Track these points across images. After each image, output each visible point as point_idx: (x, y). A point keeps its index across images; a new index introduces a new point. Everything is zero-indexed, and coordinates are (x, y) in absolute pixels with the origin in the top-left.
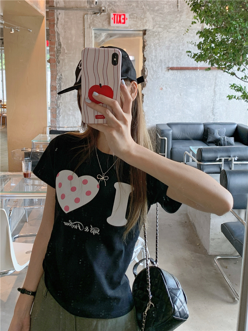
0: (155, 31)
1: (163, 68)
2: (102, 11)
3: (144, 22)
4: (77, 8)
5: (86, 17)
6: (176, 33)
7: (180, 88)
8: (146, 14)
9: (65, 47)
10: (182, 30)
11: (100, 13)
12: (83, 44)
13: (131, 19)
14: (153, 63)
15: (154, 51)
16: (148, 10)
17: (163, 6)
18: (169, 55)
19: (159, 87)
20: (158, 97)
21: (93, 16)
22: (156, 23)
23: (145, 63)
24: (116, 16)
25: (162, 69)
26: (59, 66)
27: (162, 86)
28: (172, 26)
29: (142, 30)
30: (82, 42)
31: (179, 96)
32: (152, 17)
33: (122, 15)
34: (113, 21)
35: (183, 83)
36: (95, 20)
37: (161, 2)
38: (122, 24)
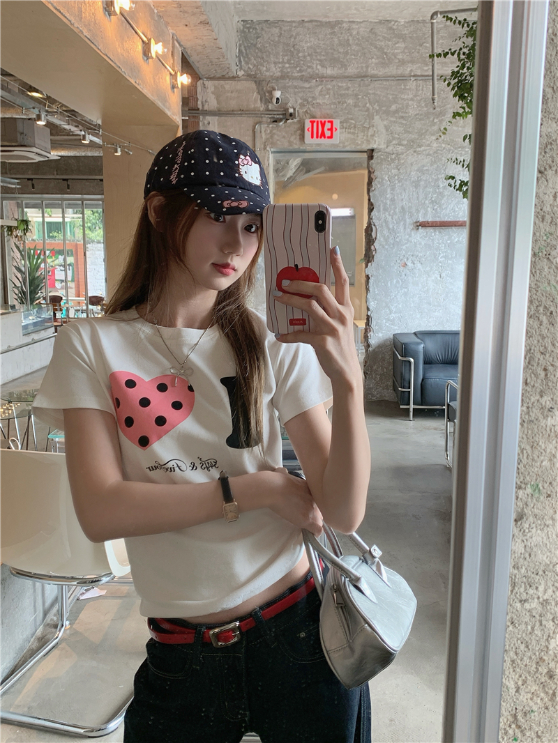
0: (391, 152)
1: (407, 227)
2: (288, 117)
3: (370, 134)
4: (242, 112)
5: (259, 132)
6: (430, 155)
7: (440, 262)
8: (373, 119)
10: (444, 148)
11: (284, 121)
13: (344, 130)
14: (387, 213)
15: (389, 192)
16: (377, 112)
17: (406, 101)
18: (418, 198)
19: (399, 261)
20: (398, 282)
21: (271, 126)
22: (392, 137)
23: (373, 214)
24: (315, 124)
25: (405, 225)
27: (405, 260)
28: (424, 141)
29: (363, 150)
31: (439, 278)
32: (385, 126)
33: (327, 123)
34: (310, 133)
35: (445, 252)
36: (274, 134)
37: (403, 96)
38: (326, 139)
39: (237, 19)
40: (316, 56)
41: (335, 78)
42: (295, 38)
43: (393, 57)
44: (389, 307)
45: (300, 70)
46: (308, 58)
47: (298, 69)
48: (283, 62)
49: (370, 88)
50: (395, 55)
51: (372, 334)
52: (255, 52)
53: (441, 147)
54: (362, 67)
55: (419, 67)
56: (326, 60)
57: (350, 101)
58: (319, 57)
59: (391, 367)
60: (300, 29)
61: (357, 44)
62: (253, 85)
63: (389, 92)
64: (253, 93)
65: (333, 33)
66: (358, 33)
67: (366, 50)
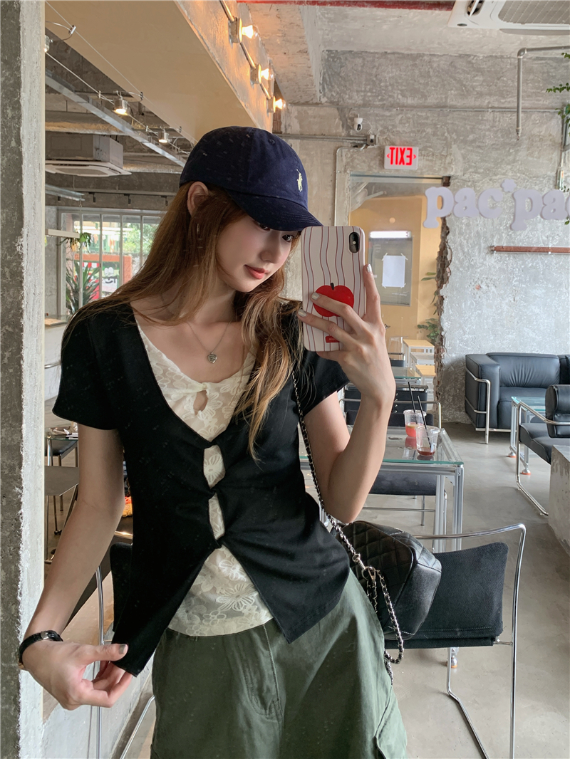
0: (468, 180)
1: (482, 249)
2: (368, 142)
3: (447, 162)
4: (323, 136)
5: (340, 153)
7: (514, 286)
8: (451, 147)
10: (519, 177)
11: (365, 145)
12: (330, 201)
13: (422, 157)
14: (462, 237)
16: (455, 141)
17: (484, 132)
18: (493, 224)
19: (473, 284)
20: (472, 304)
21: (351, 150)
22: (469, 165)
23: (448, 237)
24: (395, 151)
27: (480, 282)
28: (500, 170)
29: (441, 177)
30: (330, 197)
31: (512, 301)
32: (462, 154)
33: (406, 150)
34: (390, 159)
35: (519, 276)
36: (355, 158)
37: (480, 127)
38: (405, 166)
39: (322, 48)
40: (397, 86)
41: (415, 107)
42: (377, 69)
43: (472, 89)
44: (463, 328)
45: (381, 99)
46: (390, 88)
47: (379, 98)
49: (448, 118)
50: (473, 87)
51: (446, 355)
52: (338, 80)
53: (517, 176)
54: (441, 98)
55: (497, 99)
56: (407, 90)
57: (429, 130)
58: (400, 87)
59: (463, 389)
60: (382, 60)
61: (437, 76)
62: (336, 112)
63: (466, 122)
64: (335, 119)
65: (415, 65)
66: (439, 66)
67: (446, 82)
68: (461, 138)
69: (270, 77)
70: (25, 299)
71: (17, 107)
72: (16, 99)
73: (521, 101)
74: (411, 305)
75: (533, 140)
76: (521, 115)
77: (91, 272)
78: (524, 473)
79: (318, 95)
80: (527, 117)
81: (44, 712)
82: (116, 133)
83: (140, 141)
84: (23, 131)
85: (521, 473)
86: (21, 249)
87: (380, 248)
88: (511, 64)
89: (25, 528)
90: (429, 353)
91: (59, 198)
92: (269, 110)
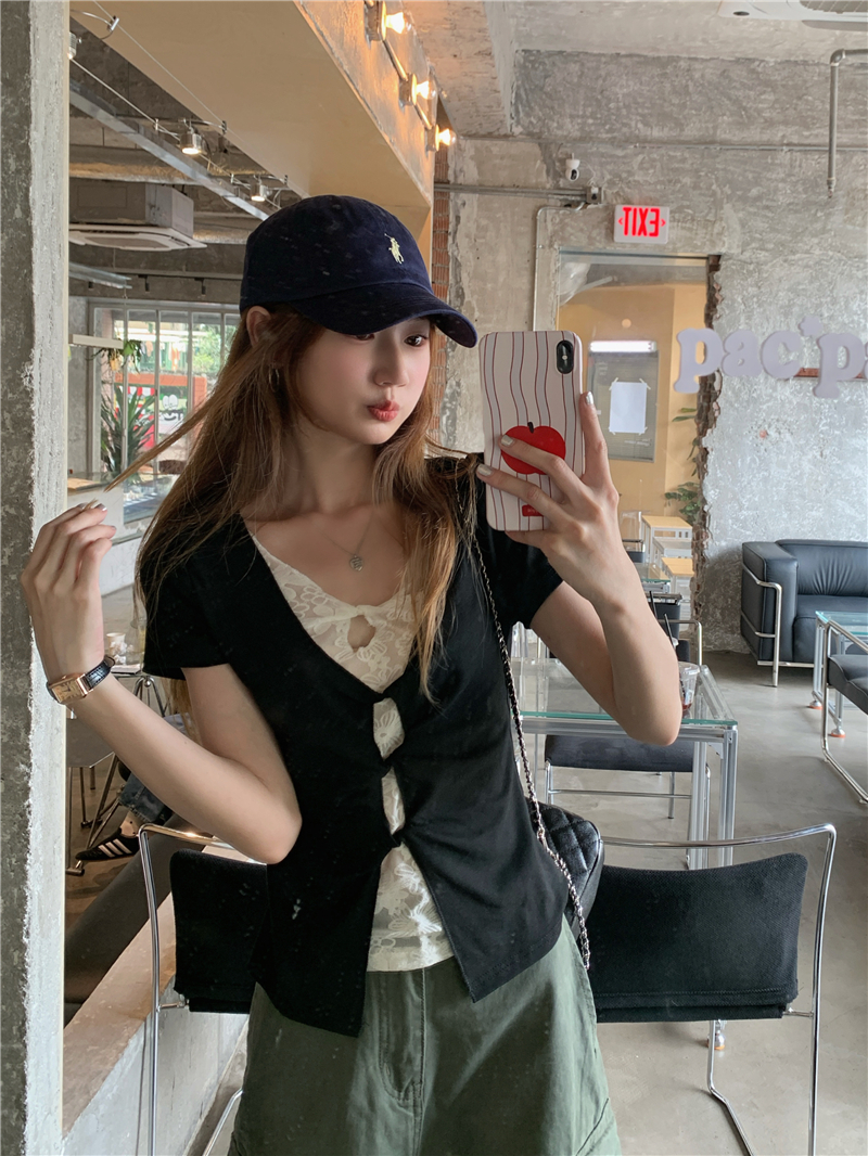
0: (749, 261)
2: (589, 199)
3: (716, 231)
4: (517, 189)
5: (543, 216)
6: (810, 267)
7: (822, 432)
8: (722, 208)
9: (474, 303)
10: (831, 258)
11: (583, 204)
12: (527, 293)
13: (676, 224)
15: (742, 319)
16: (729, 198)
17: (775, 184)
19: (755, 428)
20: (753, 460)
21: (561, 212)
22: (751, 237)
24: (631, 214)
26: (453, 357)
27: (766, 426)
28: (800, 245)
29: (705, 255)
30: (526, 286)
31: (819, 457)
32: (740, 220)
33: (649, 212)
34: (623, 227)
35: (830, 417)
36: (567, 224)
37: (769, 175)
38: (648, 237)
39: (516, 46)
40: (636, 109)
41: (665, 143)
42: (604, 80)
43: (756, 114)
44: (738, 500)
45: (610, 128)
46: (624, 112)
47: (607, 127)
48: (583, 117)
49: (718, 160)
50: (759, 112)
51: (710, 543)
52: (541, 98)
53: (828, 255)
54: (707, 128)
55: (796, 131)
56: (651, 115)
57: (687, 180)
58: (640, 111)
59: (738, 598)
60: (612, 67)
61: (700, 92)
62: (537, 150)
63: (747, 168)
64: (535, 161)
65: (664, 75)
66: (703, 76)
67: (714, 103)
68: (739, 193)
69: (430, 95)
70: (36, 462)
71: (24, 154)
72: (22, 142)
73: (836, 135)
74: (655, 460)
75: (853, 198)
76: (836, 156)
77: (141, 403)
78: (835, 735)
79: (509, 121)
80: (845, 159)
81: (64, 1120)
82: (181, 182)
83: (221, 194)
84: (35, 193)
85: (829, 735)
86: (30, 382)
87: (606, 369)
88: (819, 75)
89: (35, 830)
90: (683, 539)
91: (90, 284)
92: (429, 147)
